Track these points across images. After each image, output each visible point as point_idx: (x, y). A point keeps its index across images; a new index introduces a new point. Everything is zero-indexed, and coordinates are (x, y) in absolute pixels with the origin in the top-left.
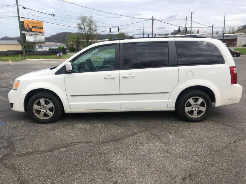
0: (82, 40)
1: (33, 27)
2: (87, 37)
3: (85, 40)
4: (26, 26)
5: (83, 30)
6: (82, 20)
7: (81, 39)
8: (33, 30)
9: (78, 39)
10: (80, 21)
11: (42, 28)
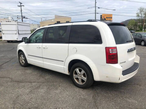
0: (139, 24)
1: (106, 18)
2: (142, 22)
3: (141, 24)
4: (103, 18)
5: (140, 17)
6: (140, 11)
7: (137, 23)
8: (106, 19)
9: (136, 23)
10: (139, 11)
11: (112, 18)
